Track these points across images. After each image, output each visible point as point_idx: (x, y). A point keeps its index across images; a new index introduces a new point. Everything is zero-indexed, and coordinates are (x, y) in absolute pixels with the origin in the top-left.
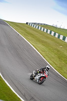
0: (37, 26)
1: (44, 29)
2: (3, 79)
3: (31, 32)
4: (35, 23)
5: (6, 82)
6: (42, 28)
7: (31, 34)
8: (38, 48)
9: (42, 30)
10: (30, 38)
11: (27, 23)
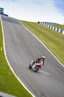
0: (48, 25)
1: (55, 29)
2: (16, 75)
3: (43, 31)
4: (46, 23)
5: (18, 78)
6: (54, 27)
7: (42, 33)
8: (49, 47)
9: (53, 29)
10: (41, 36)
11: (39, 22)
